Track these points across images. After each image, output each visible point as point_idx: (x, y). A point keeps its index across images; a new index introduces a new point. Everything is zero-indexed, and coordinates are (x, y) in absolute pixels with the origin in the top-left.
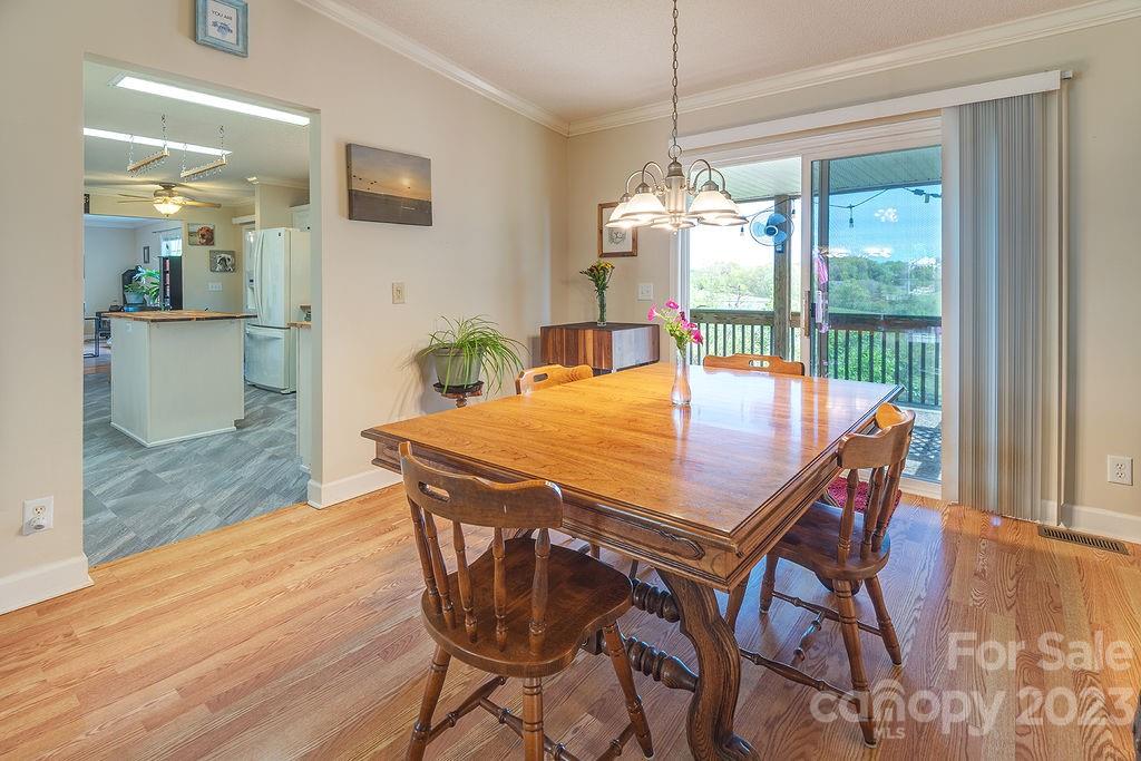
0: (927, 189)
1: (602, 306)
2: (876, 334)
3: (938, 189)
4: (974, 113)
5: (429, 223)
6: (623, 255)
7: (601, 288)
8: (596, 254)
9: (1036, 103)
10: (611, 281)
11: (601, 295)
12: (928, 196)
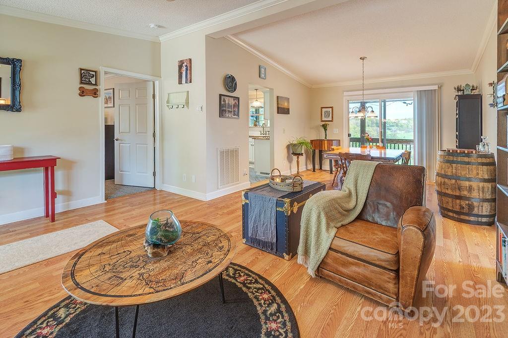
0: (407, 102)
1: (326, 135)
2: (400, 145)
3: (410, 102)
4: (420, 93)
5: (289, 114)
6: (329, 121)
7: (326, 130)
8: (320, 120)
9: (433, 92)
10: (328, 128)
11: (326, 132)
12: (407, 104)
